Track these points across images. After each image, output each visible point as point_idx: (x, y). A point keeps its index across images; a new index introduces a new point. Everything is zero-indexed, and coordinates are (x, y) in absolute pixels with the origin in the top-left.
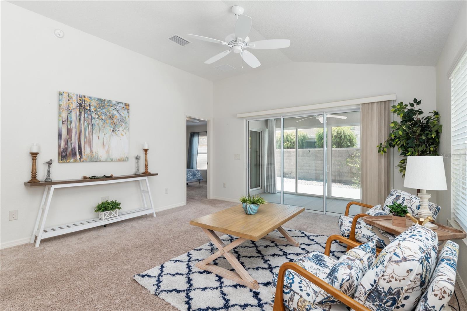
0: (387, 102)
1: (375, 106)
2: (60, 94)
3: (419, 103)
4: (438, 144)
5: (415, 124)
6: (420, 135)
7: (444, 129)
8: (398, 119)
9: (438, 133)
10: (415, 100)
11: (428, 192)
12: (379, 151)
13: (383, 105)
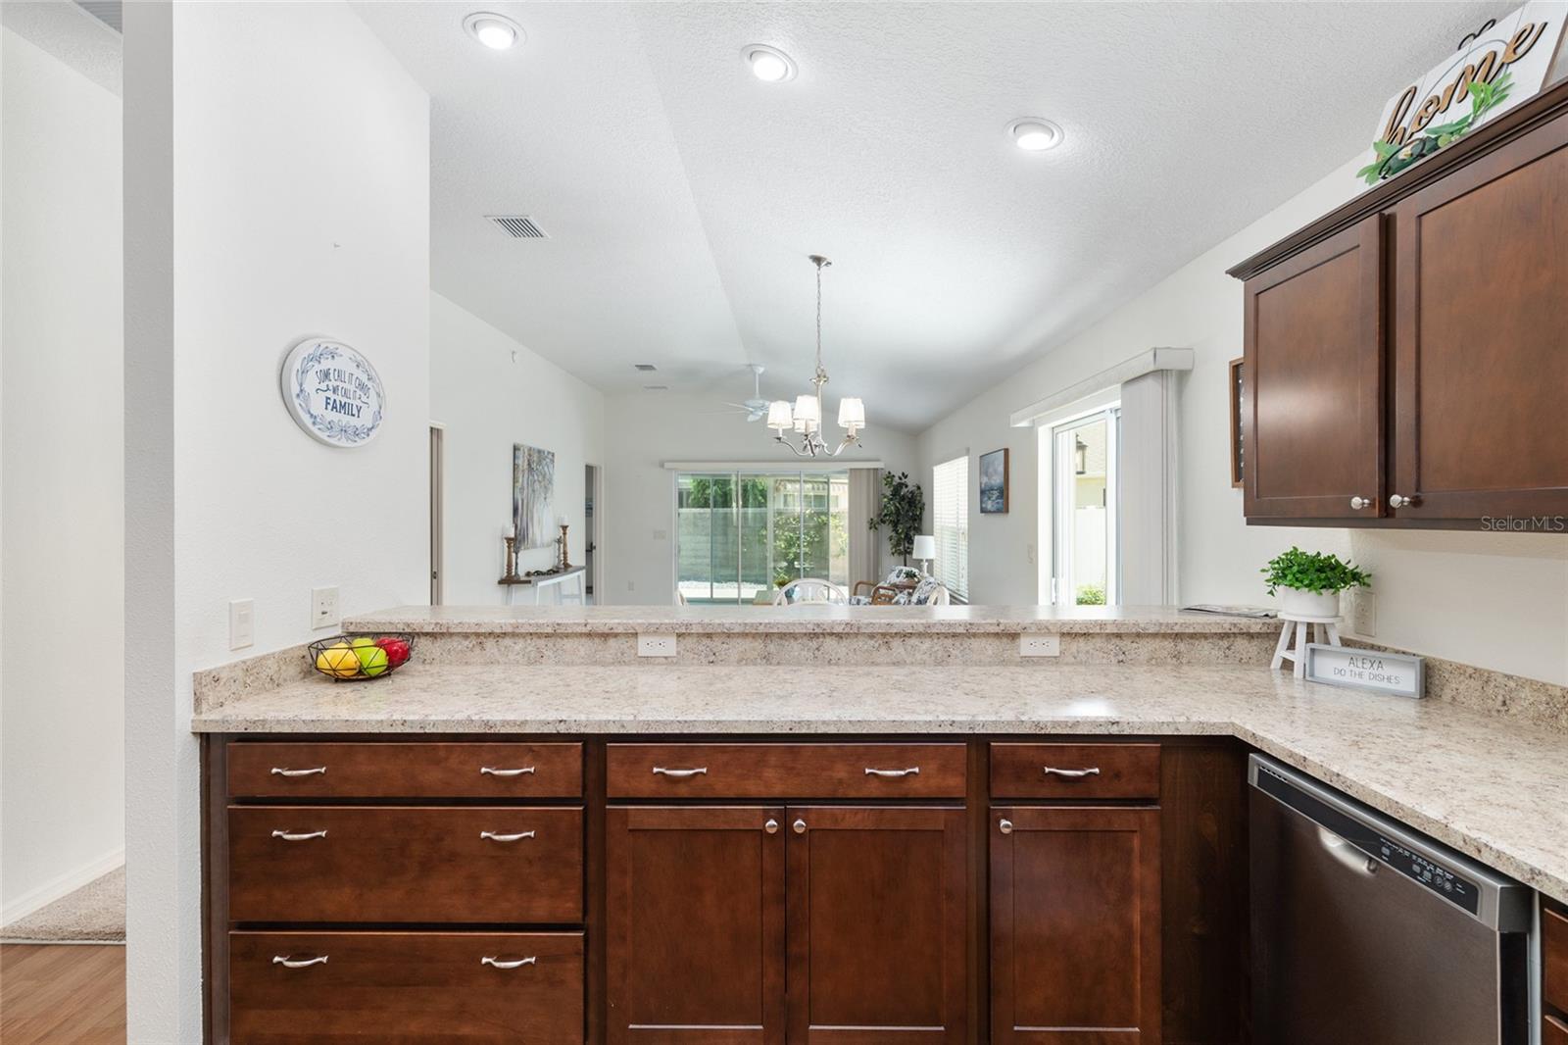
0: (876, 470)
1: (864, 473)
2: (516, 449)
3: (906, 477)
4: (921, 519)
5: (903, 498)
6: (908, 511)
7: (926, 507)
8: (888, 492)
9: (922, 509)
10: (903, 474)
11: (927, 560)
12: (871, 528)
13: (872, 472)
